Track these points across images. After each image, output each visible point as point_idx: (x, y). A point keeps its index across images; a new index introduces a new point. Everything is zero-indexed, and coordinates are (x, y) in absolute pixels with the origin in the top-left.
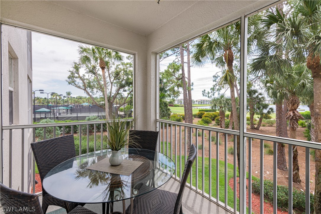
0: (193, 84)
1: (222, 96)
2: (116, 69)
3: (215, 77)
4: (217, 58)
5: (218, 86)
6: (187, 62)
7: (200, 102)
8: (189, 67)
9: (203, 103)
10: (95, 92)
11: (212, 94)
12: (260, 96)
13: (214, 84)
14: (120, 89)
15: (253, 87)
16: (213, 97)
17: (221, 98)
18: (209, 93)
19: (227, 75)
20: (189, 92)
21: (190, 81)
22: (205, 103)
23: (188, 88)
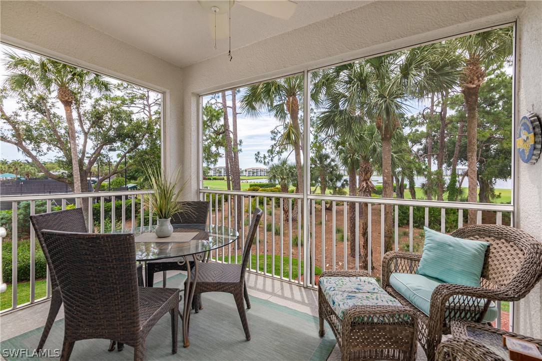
0: (241, 142)
1: (284, 162)
2: (95, 108)
3: (274, 133)
4: (276, 106)
5: (279, 147)
6: (231, 106)
7: (251, 172)
8: (235, 114)
9: (255, 174)
10: (45, 151)
11: (270, 159)
12: (333, 164)
13: (273, 144)
14: (103, 145)
15: (324, 150)
16: (271, 163)
17: (283, 166)
18: (265, 157)
19: (289, 133)
20: (234, 155)
21: (237, 137)
22: (259, 174)
23: (234, 149)
